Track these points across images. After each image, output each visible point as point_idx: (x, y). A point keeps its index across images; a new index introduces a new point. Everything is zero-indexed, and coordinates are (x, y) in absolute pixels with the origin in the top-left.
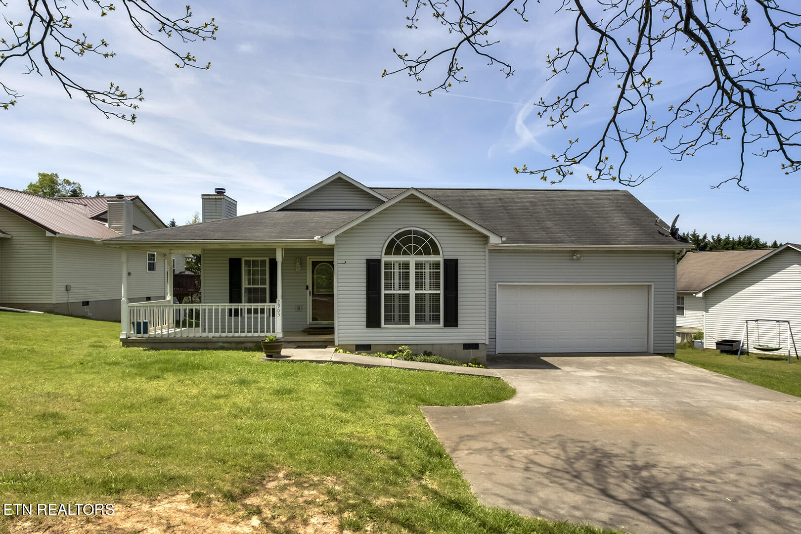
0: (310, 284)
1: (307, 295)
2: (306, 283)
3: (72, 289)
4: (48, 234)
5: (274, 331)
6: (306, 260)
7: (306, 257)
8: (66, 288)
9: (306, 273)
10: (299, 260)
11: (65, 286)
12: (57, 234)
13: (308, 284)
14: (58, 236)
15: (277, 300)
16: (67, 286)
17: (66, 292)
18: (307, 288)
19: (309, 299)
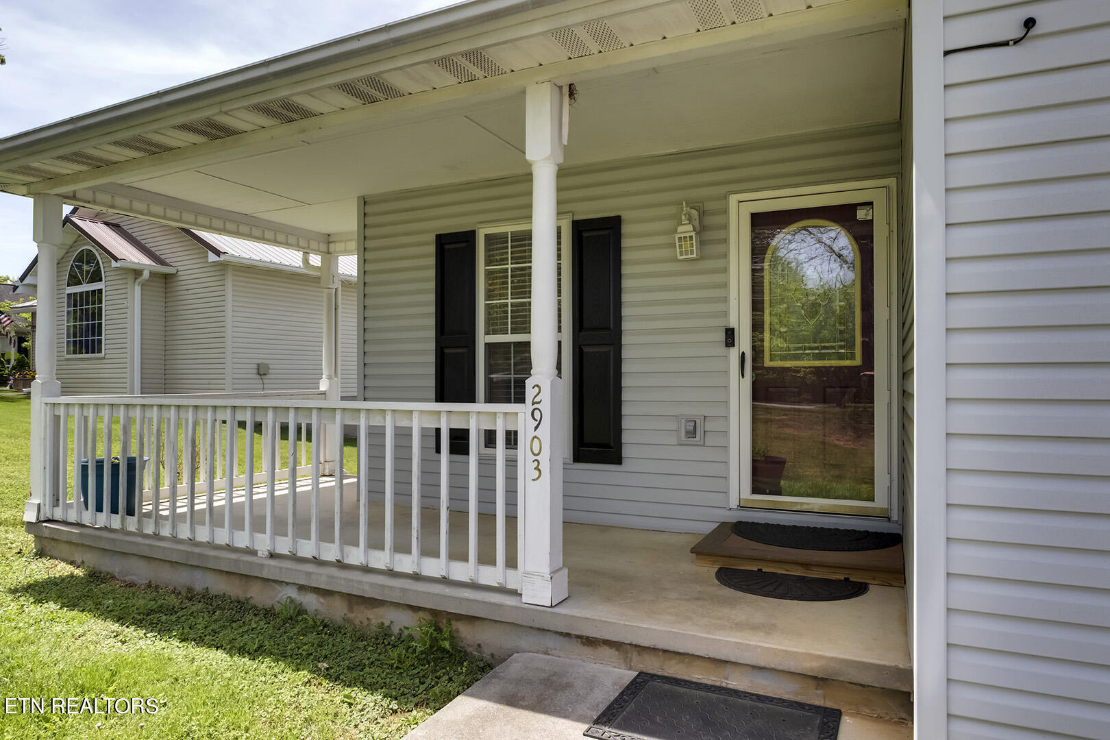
0: (740, 316)
1: (726, 372)
2: (726, 314)
3: (270, 371)
4: (212, 257)
5: (512, 563)
6: (725, 212)
7: (725, 197)
8: (258, 369)
9: (725, 270)
10: (695, 213)
11: (256, 366)
12: (221, 255)
13: (733, 323)
14: (222, 258)
15: (529, 383)
16: (258, 365)
17: (259, 377)
18: (730, 337)
19: (740, 390)
